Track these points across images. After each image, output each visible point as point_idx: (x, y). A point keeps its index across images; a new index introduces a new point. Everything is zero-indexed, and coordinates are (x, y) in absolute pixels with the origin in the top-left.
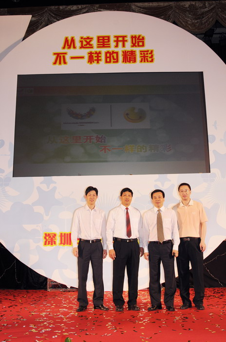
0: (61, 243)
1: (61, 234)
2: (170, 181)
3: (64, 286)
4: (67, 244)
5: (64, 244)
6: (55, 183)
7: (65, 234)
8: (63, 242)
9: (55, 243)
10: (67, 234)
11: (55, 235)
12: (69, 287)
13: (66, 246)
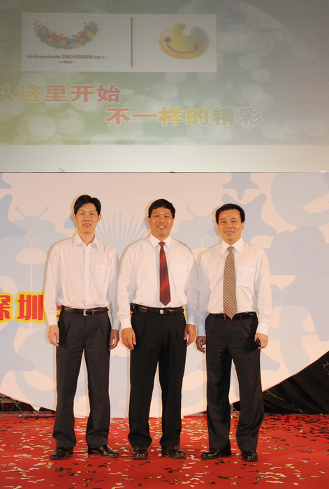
0: (21, 316)
1: (22, 296)
2: (256, 187)
3: (27, 407)
4: (34, 318)
5: (28, 318)
6: (9, 187)
7: (29, 297)
8: (25, 314)
9: (8, 316)
10: (35, 297)
11: (8, 298)
12: (37, 409)
13: (31, 322)
